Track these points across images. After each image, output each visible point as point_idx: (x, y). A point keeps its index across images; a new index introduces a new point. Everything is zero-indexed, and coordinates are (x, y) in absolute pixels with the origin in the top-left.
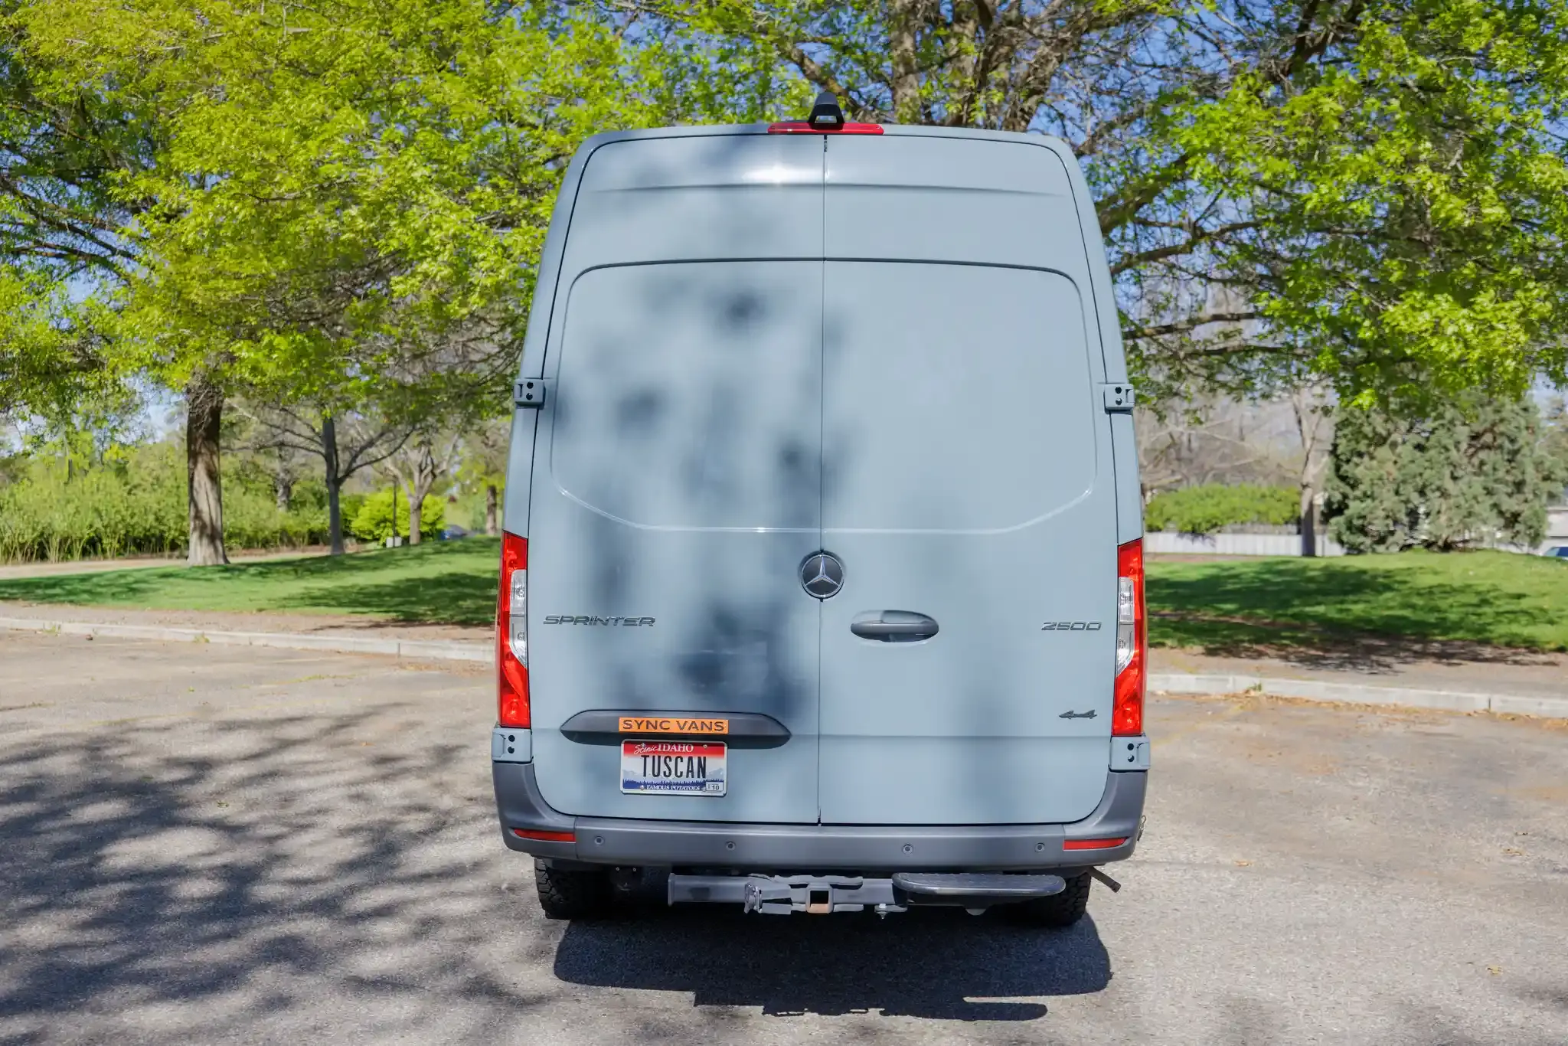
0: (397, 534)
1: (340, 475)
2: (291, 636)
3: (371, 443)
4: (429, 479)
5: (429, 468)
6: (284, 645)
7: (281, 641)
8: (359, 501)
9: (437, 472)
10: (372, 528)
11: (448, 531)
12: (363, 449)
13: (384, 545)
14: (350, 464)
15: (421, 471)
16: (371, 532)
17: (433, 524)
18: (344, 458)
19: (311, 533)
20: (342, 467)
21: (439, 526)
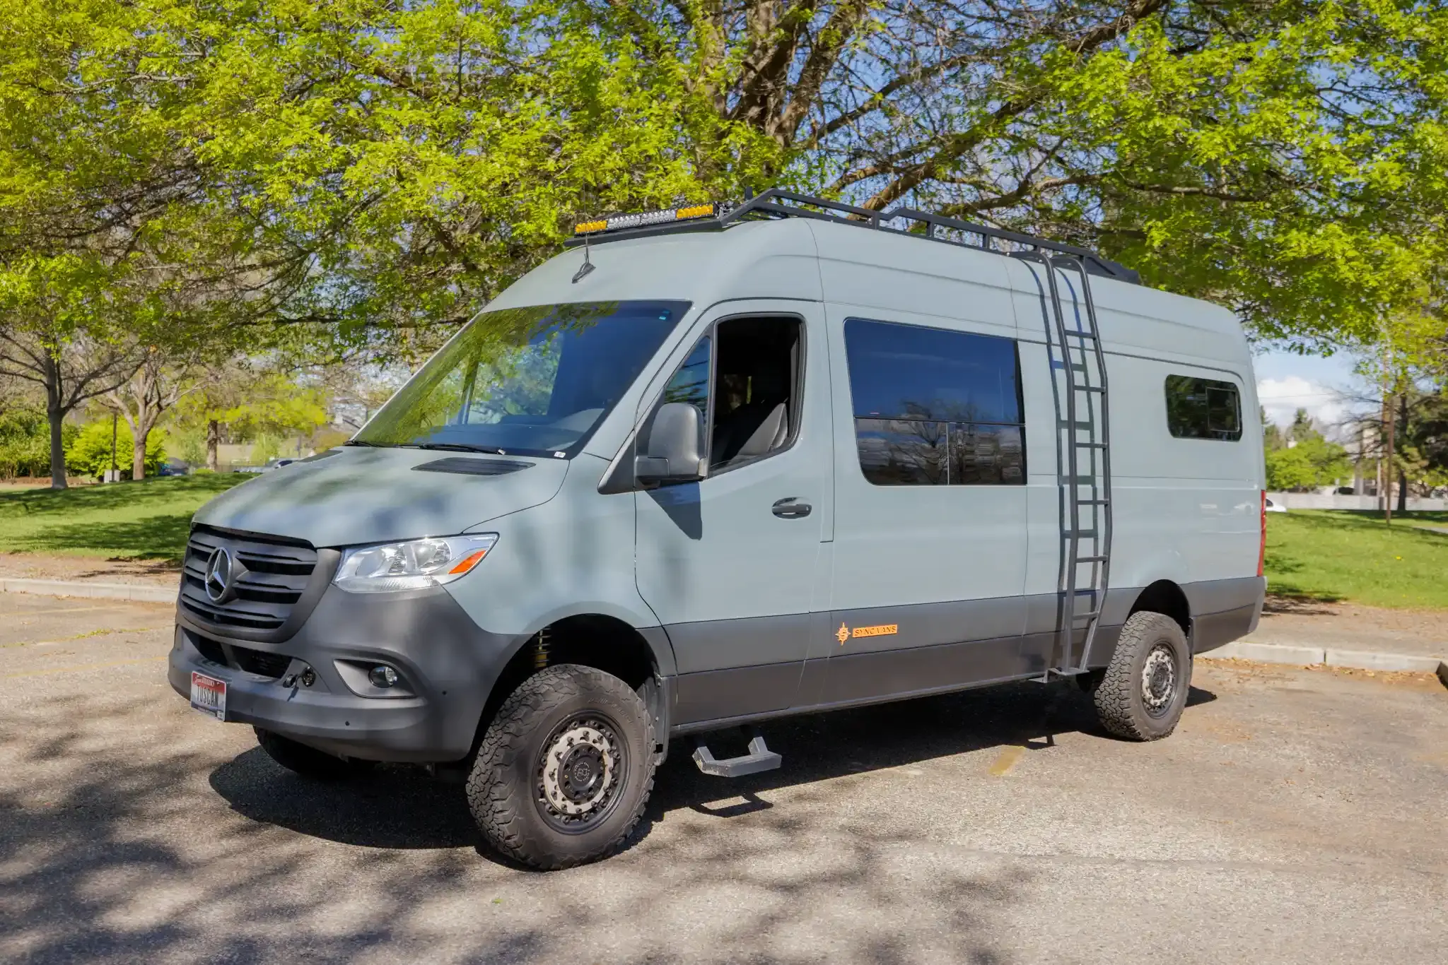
0: (116, 467)
1: (63, 406)
2: (53, 581)
3: (95, 375)
4: (155, 410)
5: (155, 401)
6: (45, 591)
7: (44, 587)
8: (75, 432)
9: (163, 403)
10: (87, 460)
11: (168, 464)
12: (87, 380)
13: (101, 478)
14: (74, 395)
15: (147, 404)
16: (86, 464)
17: (155, 456)
18: (68, 388)
19: (21, 464)
20: (67, 397)
21: (160, 459)
